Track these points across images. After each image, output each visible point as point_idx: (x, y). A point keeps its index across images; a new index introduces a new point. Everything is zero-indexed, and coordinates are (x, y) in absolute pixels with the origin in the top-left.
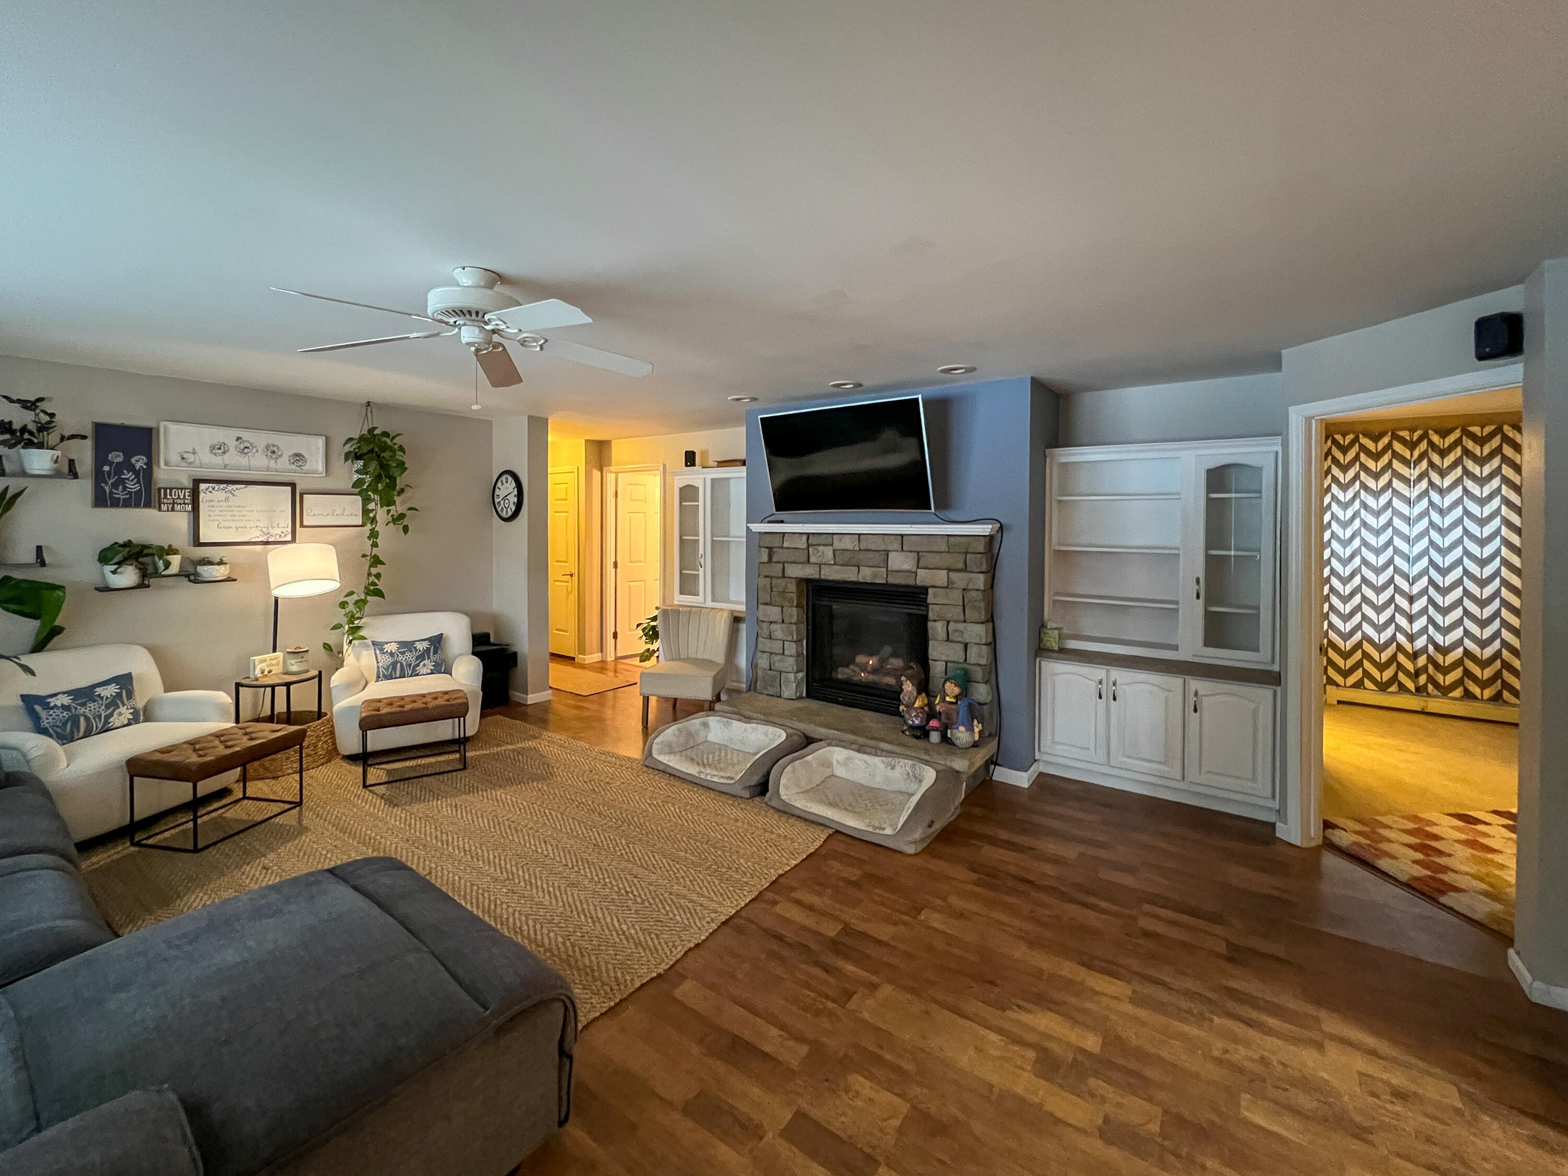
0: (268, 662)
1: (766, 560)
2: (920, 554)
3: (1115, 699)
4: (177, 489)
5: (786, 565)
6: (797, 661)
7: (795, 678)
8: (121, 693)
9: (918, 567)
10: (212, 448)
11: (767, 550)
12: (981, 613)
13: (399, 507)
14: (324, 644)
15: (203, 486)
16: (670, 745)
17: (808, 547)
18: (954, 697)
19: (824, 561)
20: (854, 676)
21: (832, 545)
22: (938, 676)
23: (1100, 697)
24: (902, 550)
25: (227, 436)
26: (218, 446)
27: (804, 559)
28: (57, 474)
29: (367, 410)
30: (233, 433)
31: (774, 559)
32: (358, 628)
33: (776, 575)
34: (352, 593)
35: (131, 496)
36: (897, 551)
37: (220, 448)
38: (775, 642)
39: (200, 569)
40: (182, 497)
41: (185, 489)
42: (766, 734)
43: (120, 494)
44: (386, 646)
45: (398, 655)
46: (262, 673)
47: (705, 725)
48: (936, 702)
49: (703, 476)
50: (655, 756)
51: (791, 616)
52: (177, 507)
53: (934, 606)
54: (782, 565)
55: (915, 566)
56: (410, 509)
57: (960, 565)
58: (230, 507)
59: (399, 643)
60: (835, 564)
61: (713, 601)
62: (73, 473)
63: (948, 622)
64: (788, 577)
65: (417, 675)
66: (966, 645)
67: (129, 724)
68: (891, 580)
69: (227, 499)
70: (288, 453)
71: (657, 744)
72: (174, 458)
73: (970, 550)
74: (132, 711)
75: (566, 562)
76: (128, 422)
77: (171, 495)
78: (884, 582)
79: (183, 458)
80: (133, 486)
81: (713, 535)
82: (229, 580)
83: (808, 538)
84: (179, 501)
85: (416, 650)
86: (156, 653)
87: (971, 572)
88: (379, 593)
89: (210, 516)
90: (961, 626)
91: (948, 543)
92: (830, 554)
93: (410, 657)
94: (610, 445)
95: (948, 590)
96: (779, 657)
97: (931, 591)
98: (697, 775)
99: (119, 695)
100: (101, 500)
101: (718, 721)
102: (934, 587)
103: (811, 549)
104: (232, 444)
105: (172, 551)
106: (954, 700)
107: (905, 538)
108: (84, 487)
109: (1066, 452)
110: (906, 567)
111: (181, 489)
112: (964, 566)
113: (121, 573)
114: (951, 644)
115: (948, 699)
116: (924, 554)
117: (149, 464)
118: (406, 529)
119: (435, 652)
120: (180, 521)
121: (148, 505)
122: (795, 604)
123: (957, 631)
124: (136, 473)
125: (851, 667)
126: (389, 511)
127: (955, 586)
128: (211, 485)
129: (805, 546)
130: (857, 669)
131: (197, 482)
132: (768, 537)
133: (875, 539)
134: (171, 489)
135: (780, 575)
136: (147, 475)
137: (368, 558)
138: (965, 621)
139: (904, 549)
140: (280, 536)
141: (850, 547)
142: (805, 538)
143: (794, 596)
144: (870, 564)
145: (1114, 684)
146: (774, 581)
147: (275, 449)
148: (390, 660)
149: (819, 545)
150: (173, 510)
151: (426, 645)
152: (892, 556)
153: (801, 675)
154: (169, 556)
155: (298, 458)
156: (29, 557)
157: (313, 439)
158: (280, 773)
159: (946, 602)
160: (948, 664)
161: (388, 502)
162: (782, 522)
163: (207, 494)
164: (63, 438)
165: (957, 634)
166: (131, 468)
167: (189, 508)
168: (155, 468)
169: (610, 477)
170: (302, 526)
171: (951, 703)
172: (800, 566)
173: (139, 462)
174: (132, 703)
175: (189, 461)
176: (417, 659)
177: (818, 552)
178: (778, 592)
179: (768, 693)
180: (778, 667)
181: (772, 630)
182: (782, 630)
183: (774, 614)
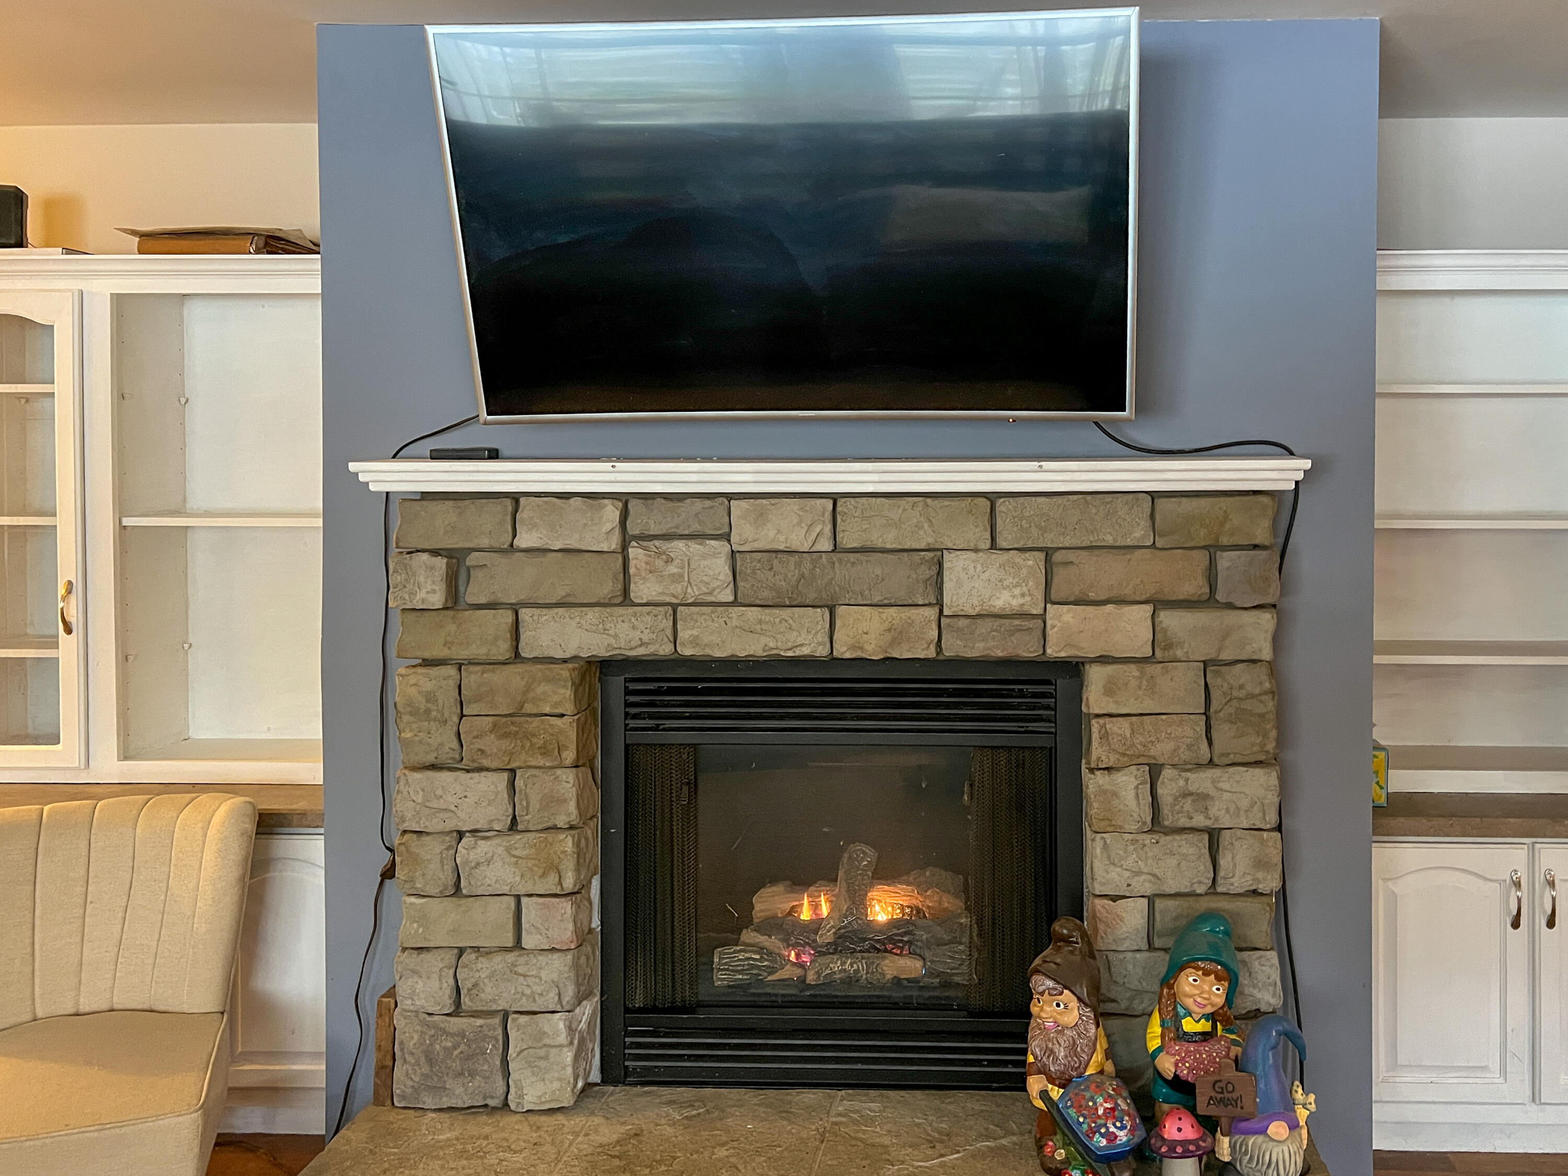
1: (437, 599)
2: (1058, 557)
3: (1551, 923)
5: (525, 613)
6: (576, 965)
7: (571, 1030)
9: (1048, 599)
11: (441, 563)
12: (1265, 736)
17: (624, 547)
18: (1207, 1017)
19: (693, 594)
20: (772, 971)
21: (727, 537)
22: (1126, 945)
23: (1516, 924)
24: (994, 546)
27: (608, 587)
31: (475, 593)
33: (477, 651)
36: (976, 550)
38: (477, 904)
48: (1154, 1043)
49: (76, 285)
51: (552, 801)
53: (1110, 724)
54: (508, 617)
55: (1039, 595)
57: (1194, 587)
60: (735, 603)
61: (126, 755)
63: (1154, 772)
64: (536, 660)
66: (1213, 837)
68: (954, 647)
73: (1224, 541)
78: (931, 653)
81: (122, 507)
83: (625, 515)
87: (1230, 606)
90: (1201, 781)
91: (1152, 516)
92: (720, 568)
95: (1151, 669)
96: (499, 962)
97: (1096, 676)
102: (1104, 660)
103: (634, 552)
106: (1204, 1026)
107: (1002, 506)
109: (1393, 262)
110: (1006, 600)
112: (1206, 590)
114: (1164, 839)
115: (1189, 1025)
116: (1071, 556)
122: (570, 756)
123: (1186, 794)
125: (748, 936)
127: (1179, 653)
129: (614, 543)
130: (771, 942)
132: (445, 513)
133: (894, 510)
135: (503, 649)
138: (1211, 763)
139: (1002, 542)
141: (798, 540)
142: (612, 512)
143: (567, 728)
144: (876, 600)
145: (1552, 884)
146: (472, 678)
149: (667, 537)
152: (955, 565)
153: (589, 1010)
159: (1149, 705)
160: (1159, 904)
162: (494, 455)
165: (1188, 804)
171: (1206, 1036)
172: (592, 615)
177: (670, 560)
178: (491, 719)
179: (446, 1102)
180: (494, 1001)
181: (466, 862)
182: (508, 859)
183: (471, 800)
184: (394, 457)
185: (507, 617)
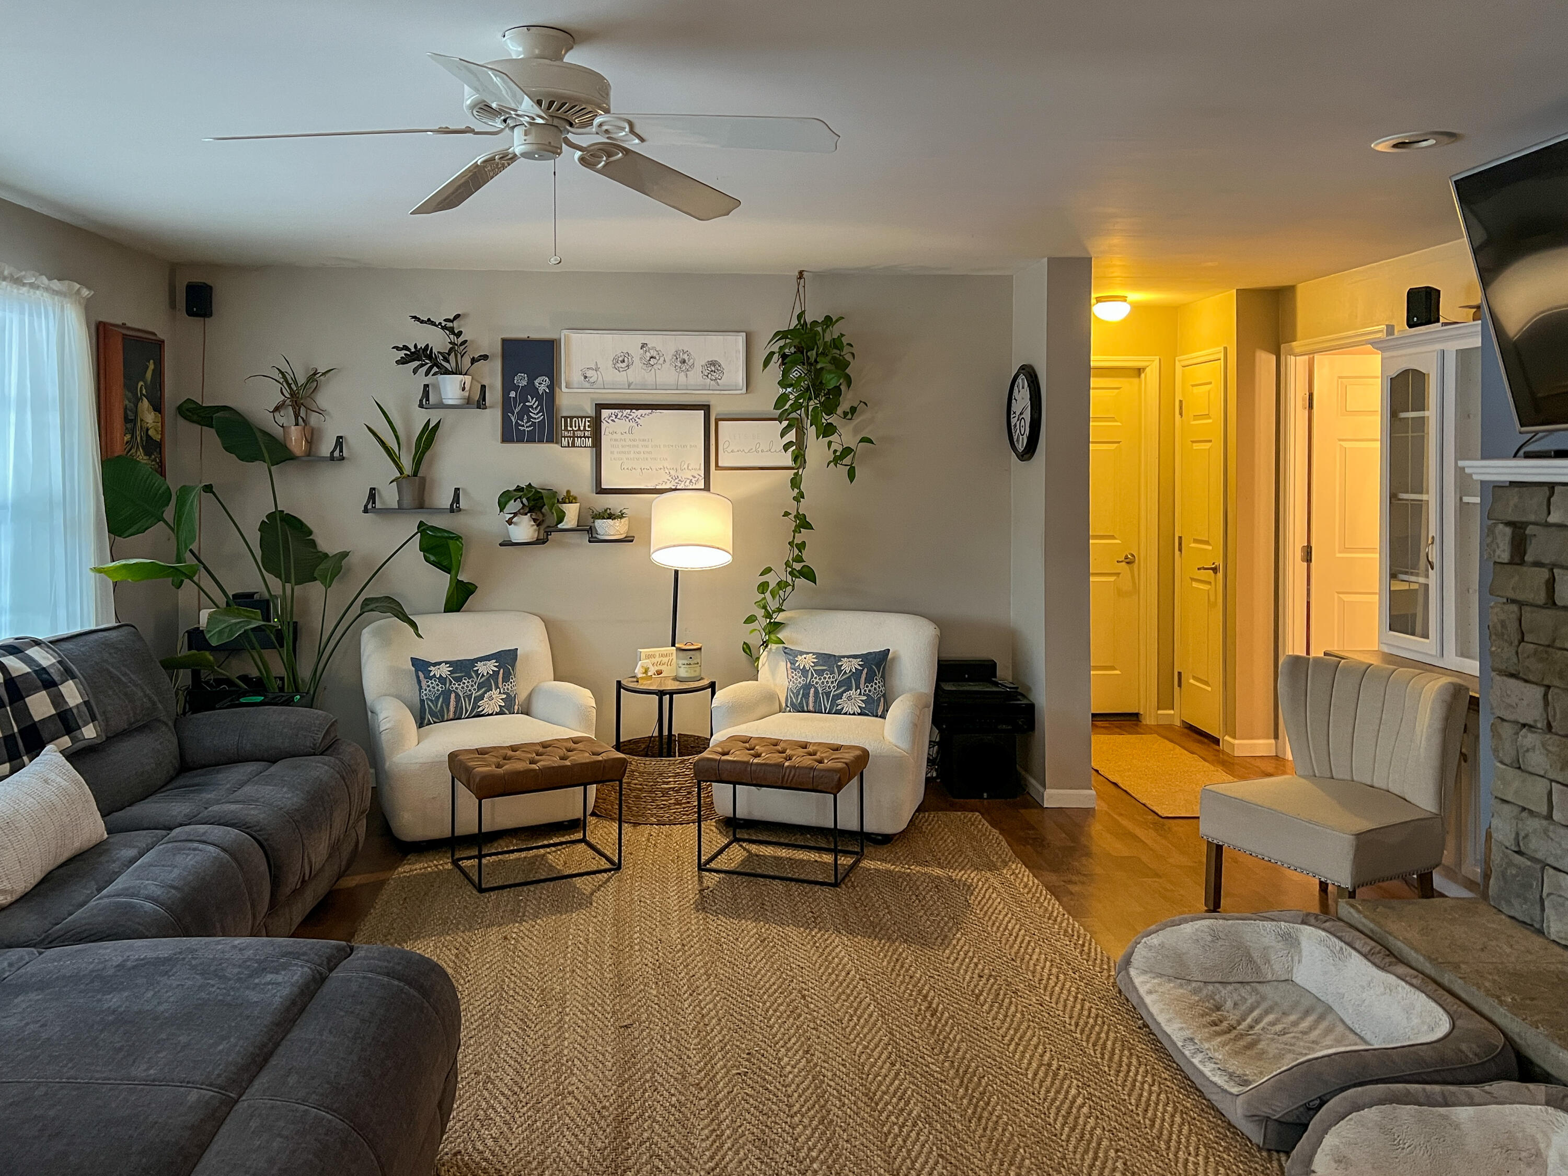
0: (658, 659)
1: (1507, 556)
4: (578, 417)
5: (1557, 572)
8: (498, 672)
10: (616, 361)
11: (1509, 531)
13: (846, 436)
14: (745, 643)
15: (605, 413)
16: (1179, 958)
25: (630, 342)
26: (621, 359)
28: (468, 403)
29: (799, 284)
30: (636, 340)
31: (1530, 554)
32: (777, 626)
33: (1529, 596)
34: (768, 570)
35: (535, 428)
37: (623, 361)
38: (1528, 778)
39: (599, 523)
40: (582, 428)
41: (586, 417)
42: (1408, 1011)
43: (526, 428)
44: (799, 658)
45: (812, 675)
46: (646, 672)
47: (1291, 941)
50: (1133, 972)
52: (578, 442)
54: (1548, 574)
56: (864, 440)
58: (634, 440)
59: (819, 655)
62: (481, 403)
64: (1564, 607)
65: (839, 712)
67: (501, 713)
69: (631, 430)
70: (700, 361)
71: (1150, 948)
72: (576, 377)
74: (504, 696)
75: (1207, 543)
76: (535, 336)
77: (571, 426)
79: (586, 377)
80: (537, 417)
82: (628, 540)
84: (579, 434)
85: (840, 671)
86: (551, 627)
88: (808, 574)
89: (612, 453)
93: (828, 681)
94: (1293, 299)
96: (1541, 824)
98: (1180, 1044)
99: (496, 673)
100: (510, 435)
101: (1321, 941)
104: (636, 353)
105: (570, 498)
108: (492, 418)
111: (582, 417)
113: (515, 524)
117: (551, 387)
118: (851, 475)
119: (869, 680)
120: (582, 458)
121: (550, 440)
124: (539, 398)
126: (830, 443)
128: (613, 411)
131: (600, 407)
132: (1514, 495)
134: (571, 418)
135: (1544, 598)
136: (549, 401)
137: (792, 517)
140: (691, 481)
146: (1527, 615)
147: (686, 357)
148: (801, 681)
150: (573, 446)
151: (855, 664)
154: (564, 505)
155: (714, 366)
156: (445, 501)
157: (731, 338)
158: (642, 820)
161: (827, 431)
163: (612, 425)
164: (474, 361)
166: (534, 393)
167: (589, 442)
168: (557, 390)
169: (1296, 366)
170: (717, 466)
173: (542, 384)
174: (508, 686)
175: (592, 380)
176: (839, 687)
178: (1535, 646)
179: (1512, 914)
180: (1535, 851)
181: (1522, 746)
182: (1543, 751)
183: (1525, 703)
184: (1515, 456)
185: (1545, 574)
